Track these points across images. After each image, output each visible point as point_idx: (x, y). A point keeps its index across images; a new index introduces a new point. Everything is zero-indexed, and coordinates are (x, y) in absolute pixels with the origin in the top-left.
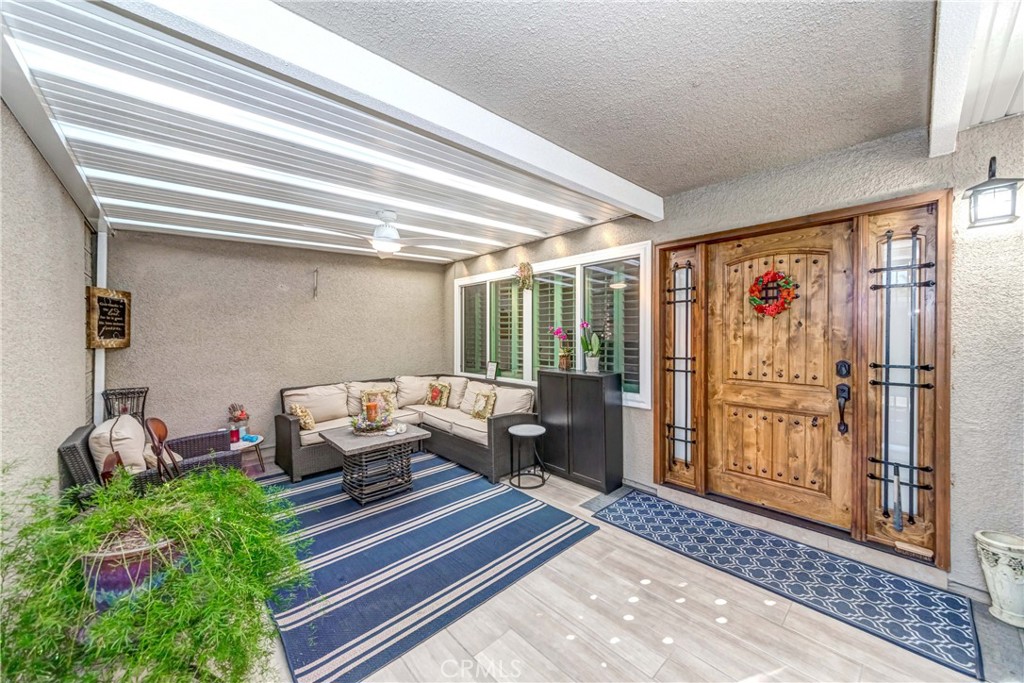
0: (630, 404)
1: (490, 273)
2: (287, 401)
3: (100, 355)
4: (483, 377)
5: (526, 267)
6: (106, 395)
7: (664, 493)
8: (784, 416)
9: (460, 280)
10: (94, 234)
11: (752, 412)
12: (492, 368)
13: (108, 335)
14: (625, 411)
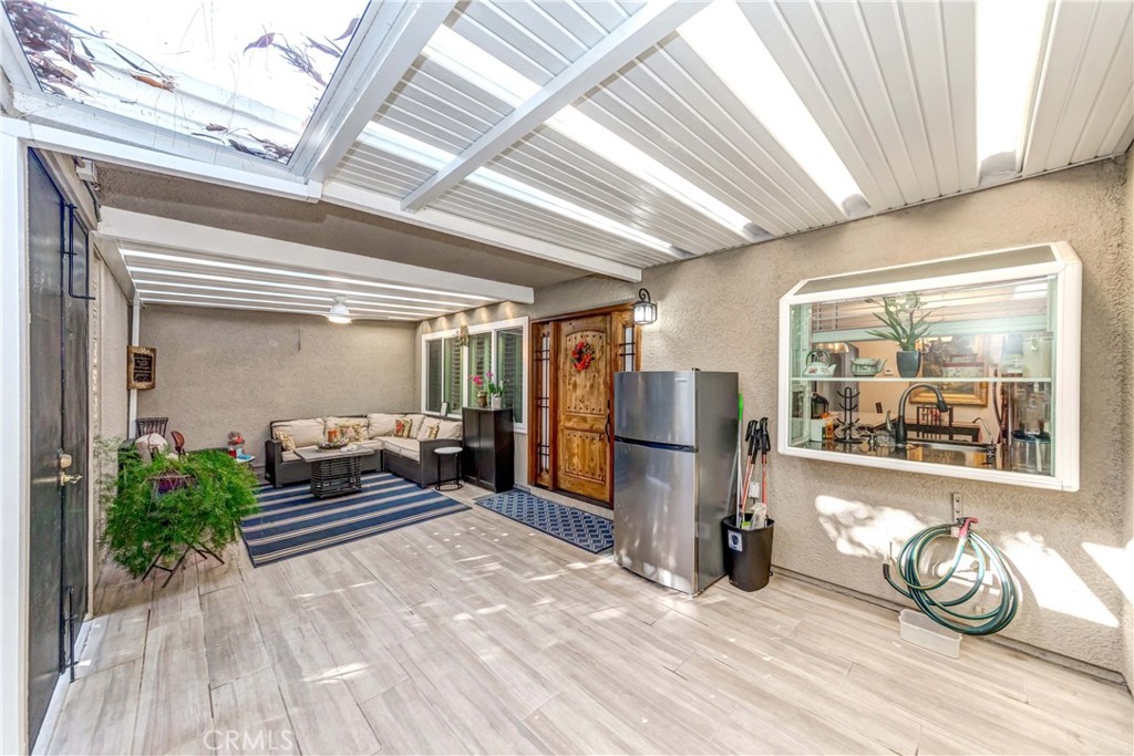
0: (519, 431)
1: (445, 332)
2: (274, 429)
3: (134, 393)
4: (437, 414)
5: (464, 329)
6: (138, 423)
7: (535, 491)
8: (588, 434)
9: (426, 336)
10: (130, 307)
11: (576, 433)
12: (444, 406)
13: (140, 379)
14: (516, 437)
